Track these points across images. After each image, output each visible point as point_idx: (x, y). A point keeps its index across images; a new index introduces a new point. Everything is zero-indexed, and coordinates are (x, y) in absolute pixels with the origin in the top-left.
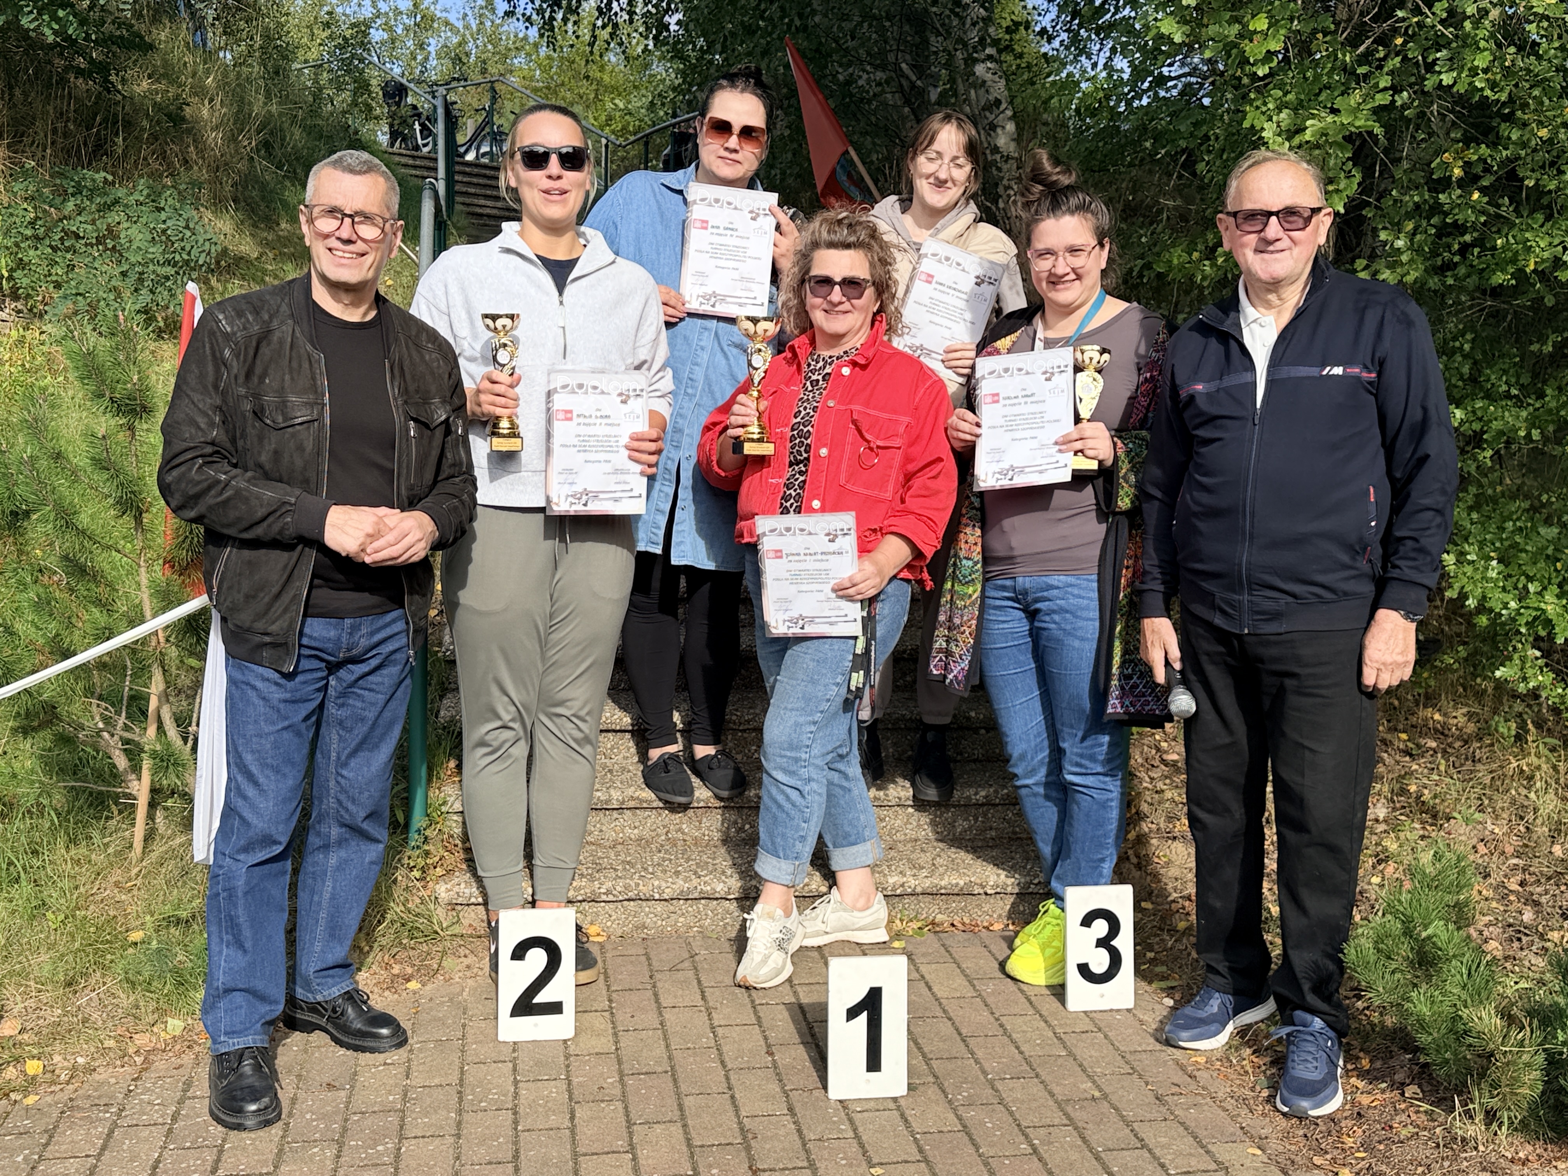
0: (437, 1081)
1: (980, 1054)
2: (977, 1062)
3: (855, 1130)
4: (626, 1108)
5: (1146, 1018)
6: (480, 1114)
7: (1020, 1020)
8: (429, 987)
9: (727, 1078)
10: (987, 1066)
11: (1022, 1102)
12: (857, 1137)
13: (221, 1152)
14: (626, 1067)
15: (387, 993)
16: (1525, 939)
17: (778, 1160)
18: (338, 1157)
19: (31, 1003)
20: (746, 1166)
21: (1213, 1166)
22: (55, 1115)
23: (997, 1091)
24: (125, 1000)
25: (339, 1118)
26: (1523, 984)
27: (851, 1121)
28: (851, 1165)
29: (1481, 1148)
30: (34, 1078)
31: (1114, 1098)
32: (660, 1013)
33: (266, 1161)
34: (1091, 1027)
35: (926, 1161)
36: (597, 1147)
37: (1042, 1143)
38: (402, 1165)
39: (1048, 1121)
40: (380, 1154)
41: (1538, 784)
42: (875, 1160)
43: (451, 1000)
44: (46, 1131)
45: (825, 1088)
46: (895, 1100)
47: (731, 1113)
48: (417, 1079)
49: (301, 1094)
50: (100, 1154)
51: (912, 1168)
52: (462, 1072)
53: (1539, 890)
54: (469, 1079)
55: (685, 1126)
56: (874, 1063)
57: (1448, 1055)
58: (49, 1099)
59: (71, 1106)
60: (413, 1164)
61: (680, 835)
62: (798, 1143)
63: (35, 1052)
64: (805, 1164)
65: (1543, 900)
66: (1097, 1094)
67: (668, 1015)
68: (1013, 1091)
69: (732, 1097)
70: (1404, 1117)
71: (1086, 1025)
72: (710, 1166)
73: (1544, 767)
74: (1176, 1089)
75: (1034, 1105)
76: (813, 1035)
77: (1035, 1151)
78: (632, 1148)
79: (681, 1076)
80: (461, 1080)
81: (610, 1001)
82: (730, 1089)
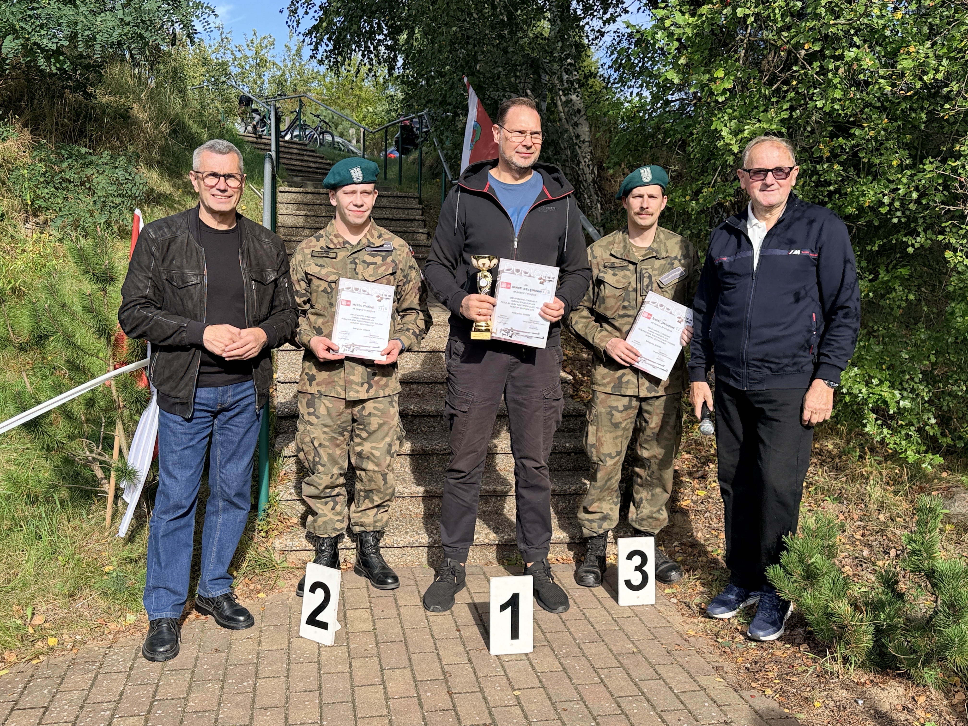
0: (275, 647)
1: (572, 630)
2: (571, 634)
3: (505, 671)
4: (380, 661)
5: (662, 609)
6: (300, 665)
7: (594, 611)
8: (270, 596)
9: (435, 644)
10: (576, 637)
11: (595, 655)
12: (506, 675)
13: (157, 686)
14: (380, 639)
15: (247, 600)
16: (864, 565)
17: (463, 688)
18: (222, 689)
19: (50, 606)
20: (446, 691)
21: (698, 688)
22: (65, 667)
23: (581, 649)
24: (103, 604)
25: (222, 668)
26: (863, 589)
27: (502, 666)
28: (503, 690)
29: (841, 677)
30: (52, 647)
31: (644, 652)
32: (398, 610)
33: (182, 691)
34: (632, 614)
35: (544, 688)
36: (364, 682)
37: (606, 677)
38: (257, 693)
39: (609, 665)
40: (245, 687)
41: (872, 482)
42: (516, 687)
43: (282, 603)
44: (60, 676)
45: (489, 649)
46: (526, 654)
47: (437, 663)
48: (265, 646)
49: (201, 655)
50: (90, 689)
51: (536, 691)
52: (289, 643)
53: (872, 538)
54: (293, 646)
55: (412, 670)
56: (515, 635)
57: (823, 627)
58: (61, 659)
59: (73, 662)
60: (263, 692)
61: (408, 512)
62: (474, 678)
63: (53, 633)
64: (478, 690)
65: (874, 544)
66: (635, 650)
67: (402, 610)
68: (590, 649)
69: (438, 654)
70: (800, 661)
71: (629, 613)
72: (426, 692)
73: (874, 472)
74: (677, 647)
75: (602, 656)
76: (481, 620)
77: (602, 681)
78: (383, 682)
79: (410, 643)
80: (289, 646)
81: (370, 603)
82: (436, 649)
